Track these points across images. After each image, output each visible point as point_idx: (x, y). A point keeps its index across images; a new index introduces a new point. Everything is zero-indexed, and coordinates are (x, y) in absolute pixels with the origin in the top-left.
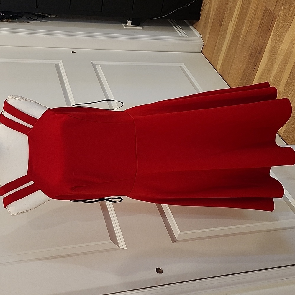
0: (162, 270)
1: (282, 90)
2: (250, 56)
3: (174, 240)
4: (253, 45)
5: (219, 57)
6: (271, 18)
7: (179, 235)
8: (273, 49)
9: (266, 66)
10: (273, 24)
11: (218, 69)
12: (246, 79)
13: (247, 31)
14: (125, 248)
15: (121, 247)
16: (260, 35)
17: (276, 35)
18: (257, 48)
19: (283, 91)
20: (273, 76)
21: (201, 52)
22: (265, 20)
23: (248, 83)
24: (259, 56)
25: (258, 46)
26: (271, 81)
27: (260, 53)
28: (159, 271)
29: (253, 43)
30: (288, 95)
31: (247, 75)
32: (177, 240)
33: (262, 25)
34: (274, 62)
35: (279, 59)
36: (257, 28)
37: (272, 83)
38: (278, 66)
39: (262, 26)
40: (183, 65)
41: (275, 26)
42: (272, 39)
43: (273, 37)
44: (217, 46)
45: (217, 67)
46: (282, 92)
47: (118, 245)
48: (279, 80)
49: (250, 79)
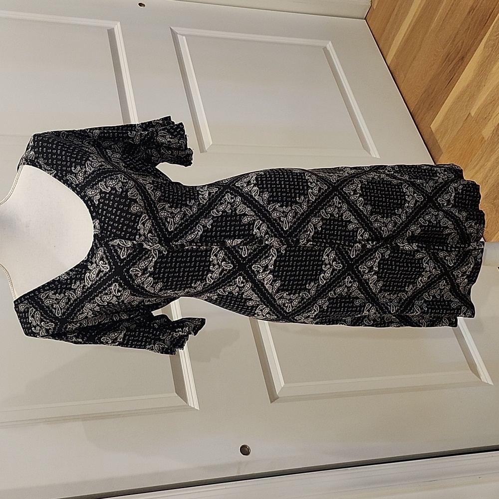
0: (249, 449)
1: (487, 137)
2: (445, 57)
3: (273, 398)
4: (454, 40)
5: (393, 40)
6: (492, 5)
7: (282, 388)
8: (486, 60)
9: (468, 86)
10: (493, 16)
11: (389, 59)
12: (433, 95)
13: (449, 11)
14: (197, 407)
15: (191, 404)
16: (469, 27)
17: (495, 38)
18: (459, 48)
19: (489, 139)
20: (477, 108)
21: (365, 19)
22: (481, 4)
23: (435, 103)
24: (460, 63)
25: (462, 45)
26: (473, 115)
27: (463, 58)
28: (245, 450)
29: (455, 37)
30: (495, 148)
31: (434, 90)
32: (278, 398)
33: (475, 11)
34: (483, 84)
35: (492, 81)
36: (466, 13)
37: (473, 119)
38: (488, 93)
39: (474, 13)
40: (330, 46)
41: (497, 21)
42: (487, 42)
43: (489, 40)
44: (393, 17)
45: (387, 55)
46: (486, 139)
47: (186, 402)
48: (486, 118)
49: (439, 97)
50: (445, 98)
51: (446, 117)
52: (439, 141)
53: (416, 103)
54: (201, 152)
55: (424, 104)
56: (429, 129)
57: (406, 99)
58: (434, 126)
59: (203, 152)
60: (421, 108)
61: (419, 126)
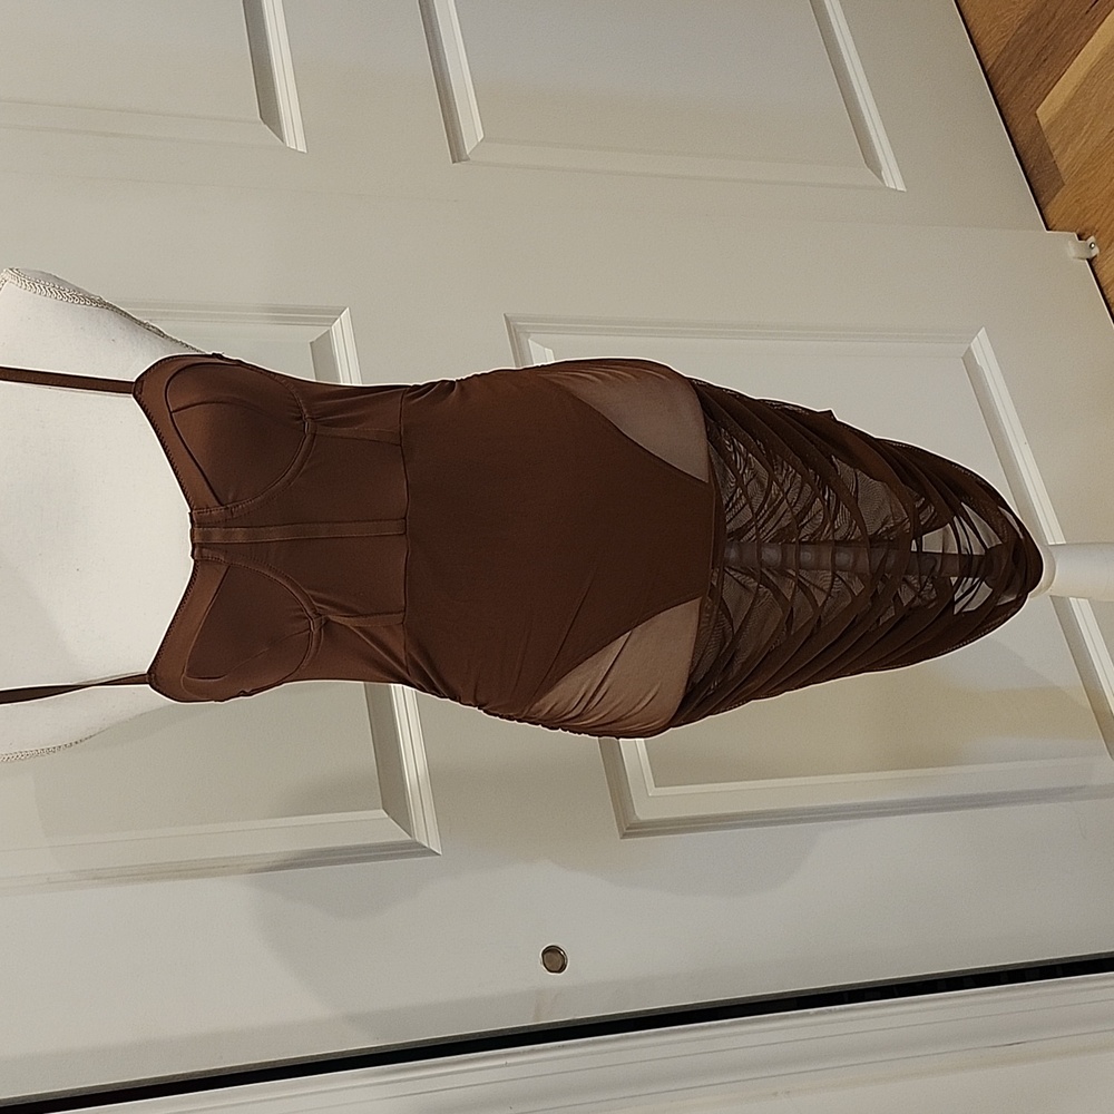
0: (563, 957)
3: (626, 823)
14: (436, 848)
28: (554, 959)
47: (410, 834)
49: (1068, 37)
50: (1083, 39)
51: (1080, 92)
52: (1055, 153)
53: (1002, 47)
54: (454, 162)
55: (1022, 52)
56: (1033, 118)
57: (977, 33)
58: (1046, 112)
59: (459, 161)
60: (1015, 61)
61: (1004, 109)
